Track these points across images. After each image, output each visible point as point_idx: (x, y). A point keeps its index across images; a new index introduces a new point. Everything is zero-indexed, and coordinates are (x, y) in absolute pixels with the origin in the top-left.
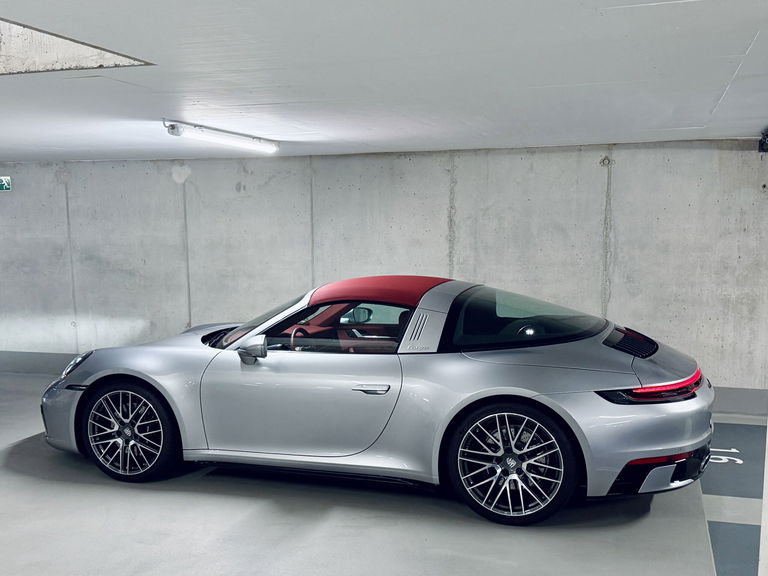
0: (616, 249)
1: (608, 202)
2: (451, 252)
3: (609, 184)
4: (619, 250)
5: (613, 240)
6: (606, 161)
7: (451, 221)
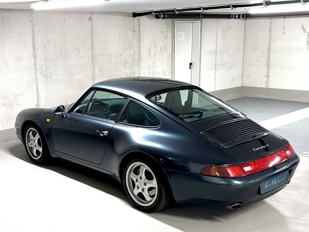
0: (96, 57)
1: (92, 38)
2: (35, 63)
3: (92, 29)
4: (97, 57)
5: (95, 54)
6: (90, 19)
7: (34, 46)
